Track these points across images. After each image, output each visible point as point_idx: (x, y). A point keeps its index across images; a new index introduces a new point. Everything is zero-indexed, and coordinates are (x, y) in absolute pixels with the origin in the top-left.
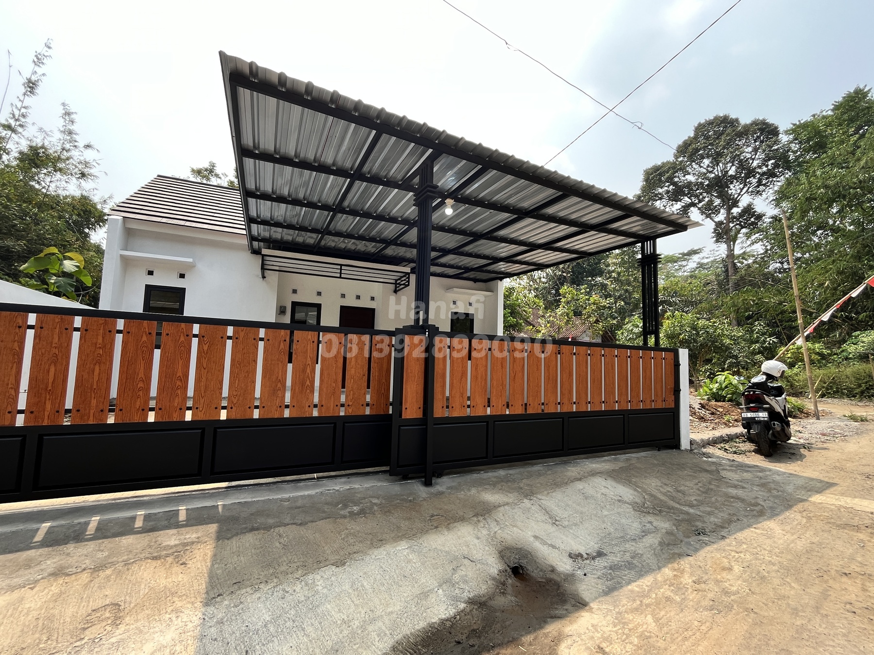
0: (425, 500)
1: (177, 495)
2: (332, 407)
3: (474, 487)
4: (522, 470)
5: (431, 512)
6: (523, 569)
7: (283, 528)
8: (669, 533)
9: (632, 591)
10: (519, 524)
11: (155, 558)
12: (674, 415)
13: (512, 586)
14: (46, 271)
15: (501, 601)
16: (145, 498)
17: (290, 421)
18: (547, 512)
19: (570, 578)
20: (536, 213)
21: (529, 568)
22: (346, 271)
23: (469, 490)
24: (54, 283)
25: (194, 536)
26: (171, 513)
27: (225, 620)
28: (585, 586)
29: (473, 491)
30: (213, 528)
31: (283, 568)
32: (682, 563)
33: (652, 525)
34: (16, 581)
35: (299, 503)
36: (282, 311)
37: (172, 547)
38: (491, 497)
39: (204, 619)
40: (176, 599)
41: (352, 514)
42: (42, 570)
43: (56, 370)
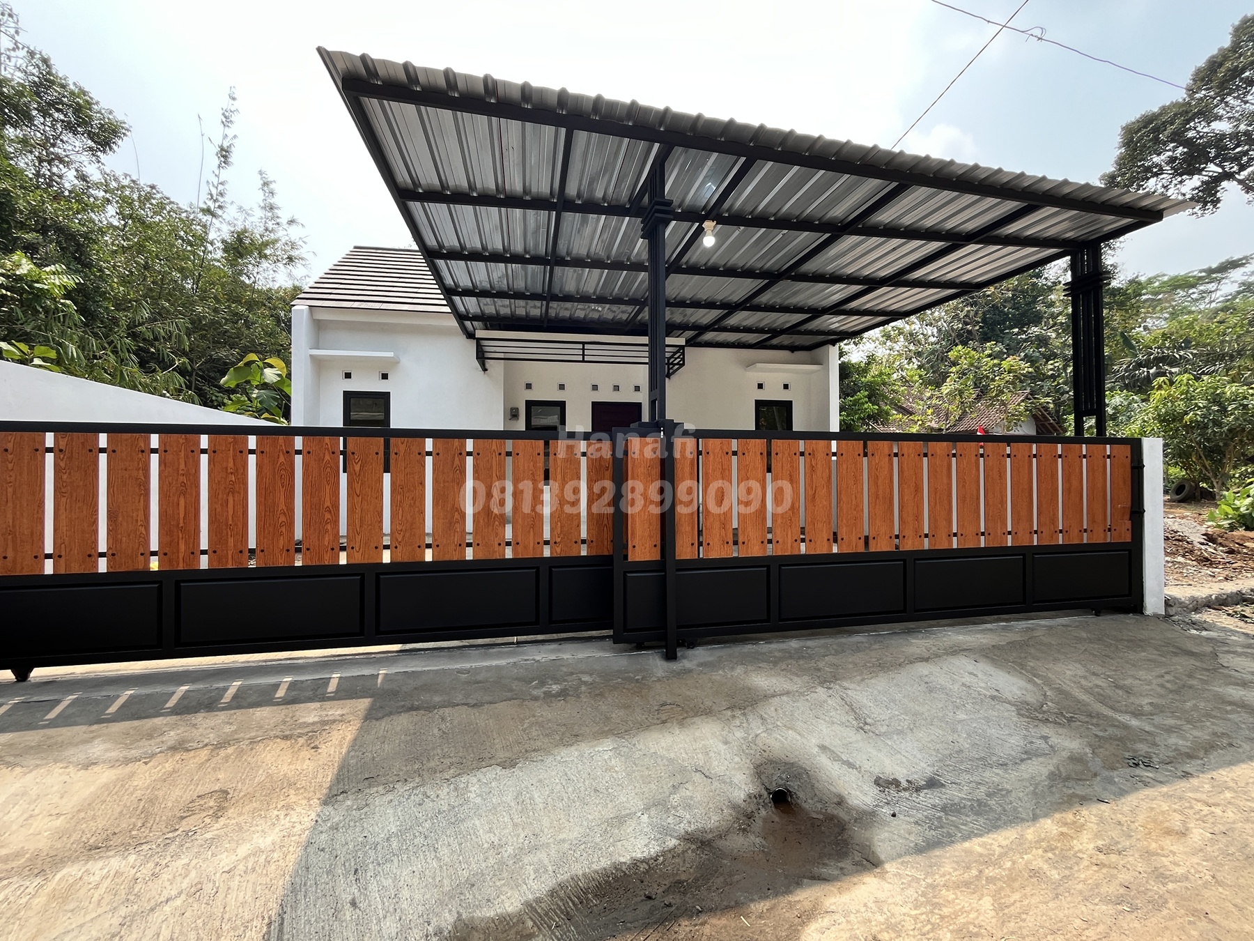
0: (659, 680)
1: (337, 659)
2: (532, 545)
3: (742, 664)
4: (829, 641)
5: (664, 699)
6: (791, 796)
7: (451, 709)
8: (1075, 759)
9: (968, 852)
10: (799, 725)
11: (286, 738)
12: (1130, 554)
13: (765, 820)
14: (248, 382)
15: (738, 842)
16: (300, 661)
17: (475, 565)
18: (852, 708)
19: (867, 817)
21: (801, 795)
22: (591, 351)
23: (733, 669)
24: (256, 398)
25: (337, 713)
26: (321, 682)
27: (341, 825)
28: (886, 834)
29: (739, 670)
30: (364, 703)
31: (432, 764)
32: (1085, 812)
33: (1047, 743)
34: (134, 753)
35: (479, 678)
36: (514, 414)
37: (308, 725)
38: (762, 680)
39: (317, 821)
40: (292, 792)
41: (548, 695)
42: (163, 742)
43: (186, 502)
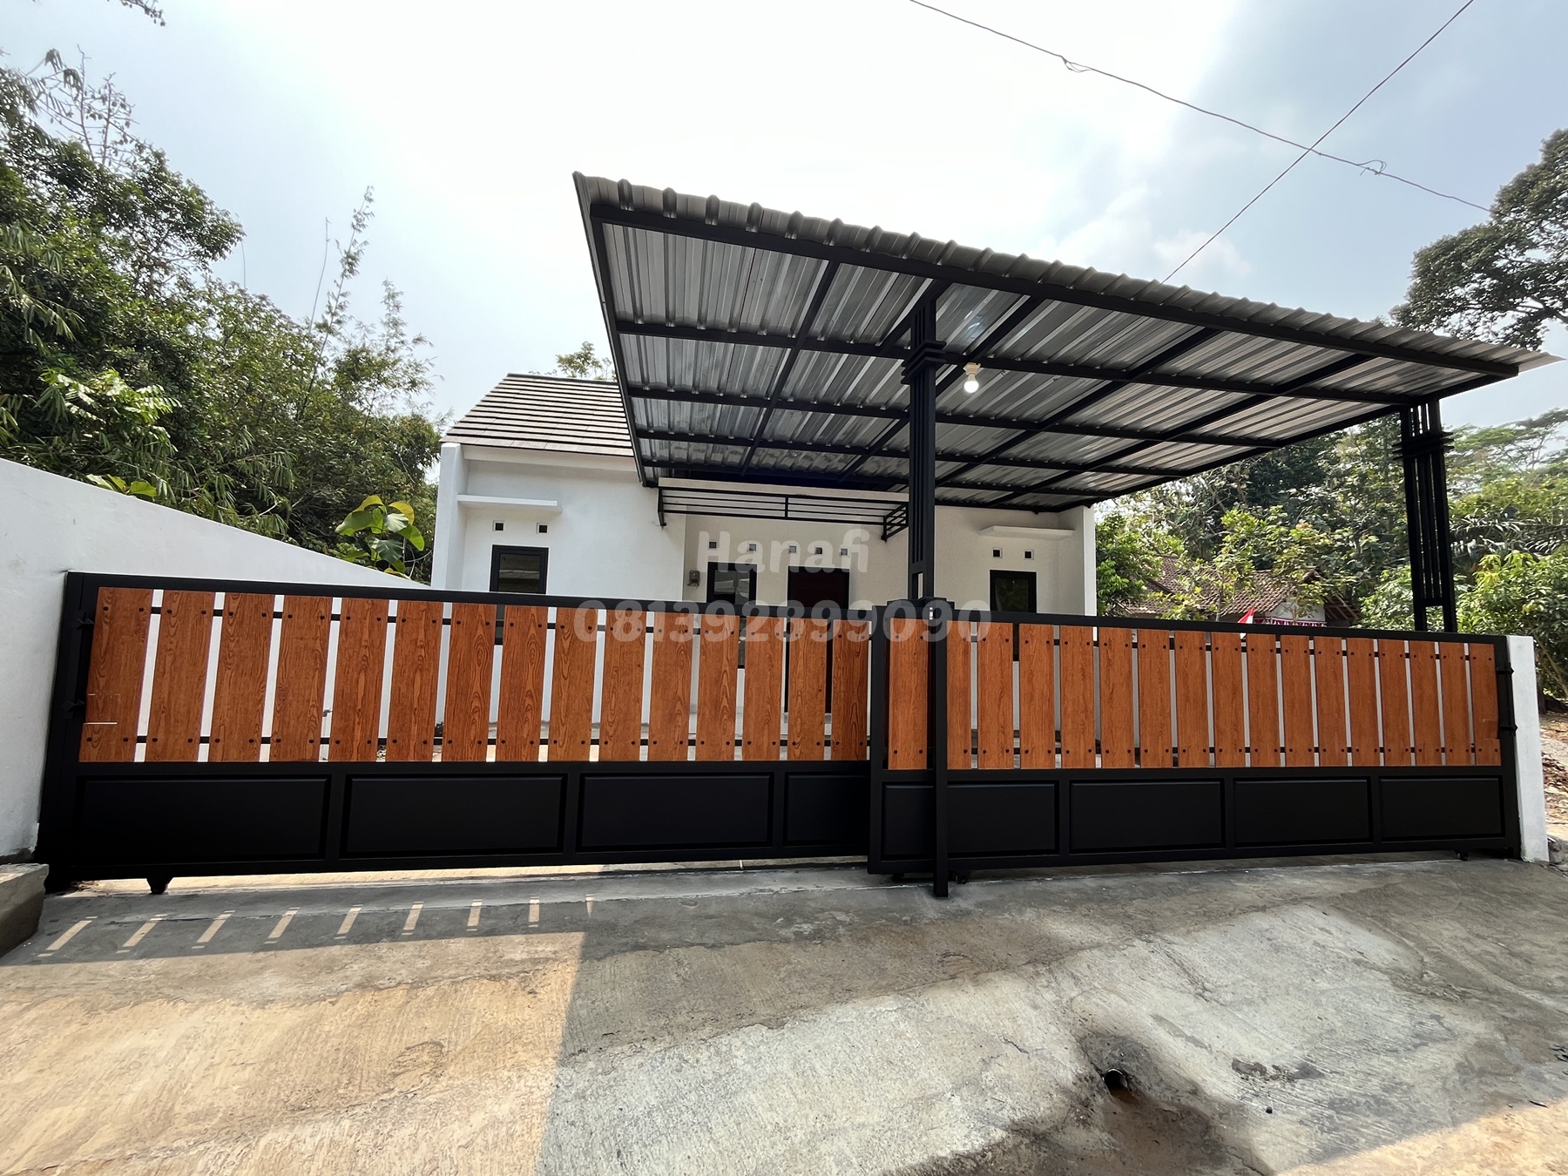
0: (932, 923)
1: (528, 880)
2: (766, 745)
3: (1031, 906)
4: (1132, 880)
5: (944, 947)
6: (1128, 1081)
7: (685, 949)
8: (1483, 1046)
9: (1382, 1163)
10: (1122, 987)
11: (493, 978)
12: (1501, 782)
13: (1105, 1111)
14: (368, 531)
15: (1078, 1138)
16: (484, 881)
17: (698, 768)
18: (1184, 969)
19: (1234, 1112)
20: (1152, 372)
21: (1143, 1079)
22: (795, 507)
23: (1021, 912)
24: (377, 550)
25: (549, 949)
26: (519, 909)
27: (588, 1093)
28: (1267, 1136)
29: (1029, 914)
30: (577, 938)
31: (681, 1019)
32: (1518, 1117)
33: (1442, 1024)
34: (315, 990)
35: (712, 910)
36: (692, 579)
37: (516, 963)
38: (1064, 928)
39: (558, 1086)
40: (519, 1048)
41: (799, 935)
42: (346, 977)
43: (366, 680)
